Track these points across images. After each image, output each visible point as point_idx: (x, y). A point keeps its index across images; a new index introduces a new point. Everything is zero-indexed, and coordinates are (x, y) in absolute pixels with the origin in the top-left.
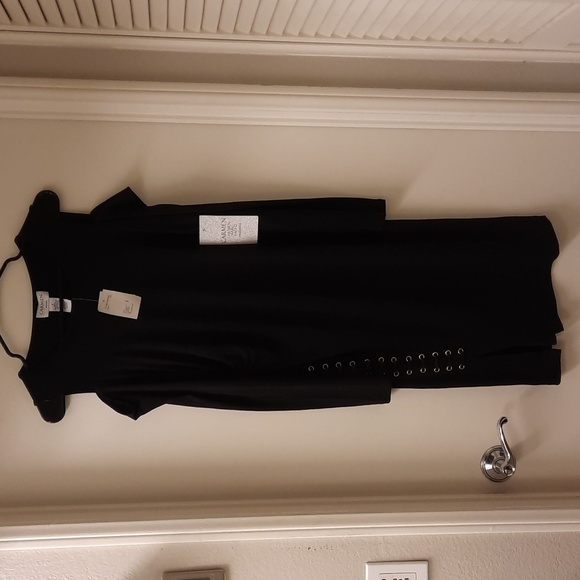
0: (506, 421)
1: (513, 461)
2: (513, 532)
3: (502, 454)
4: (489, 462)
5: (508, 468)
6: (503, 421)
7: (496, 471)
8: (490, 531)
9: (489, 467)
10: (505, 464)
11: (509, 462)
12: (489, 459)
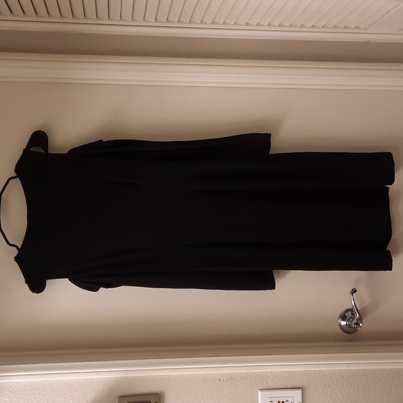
0: (356, 291)
1: (360, 319)
2: (361, 368)
3: (352, 314)
4: (344, 320)
5: (357, 324)
6: (354, 291)
7: (349, 326)
8: (345, 367)
9: (343, 323)
10: (355, 321)
11: (358, 320)
12: (343, 317)
